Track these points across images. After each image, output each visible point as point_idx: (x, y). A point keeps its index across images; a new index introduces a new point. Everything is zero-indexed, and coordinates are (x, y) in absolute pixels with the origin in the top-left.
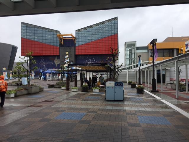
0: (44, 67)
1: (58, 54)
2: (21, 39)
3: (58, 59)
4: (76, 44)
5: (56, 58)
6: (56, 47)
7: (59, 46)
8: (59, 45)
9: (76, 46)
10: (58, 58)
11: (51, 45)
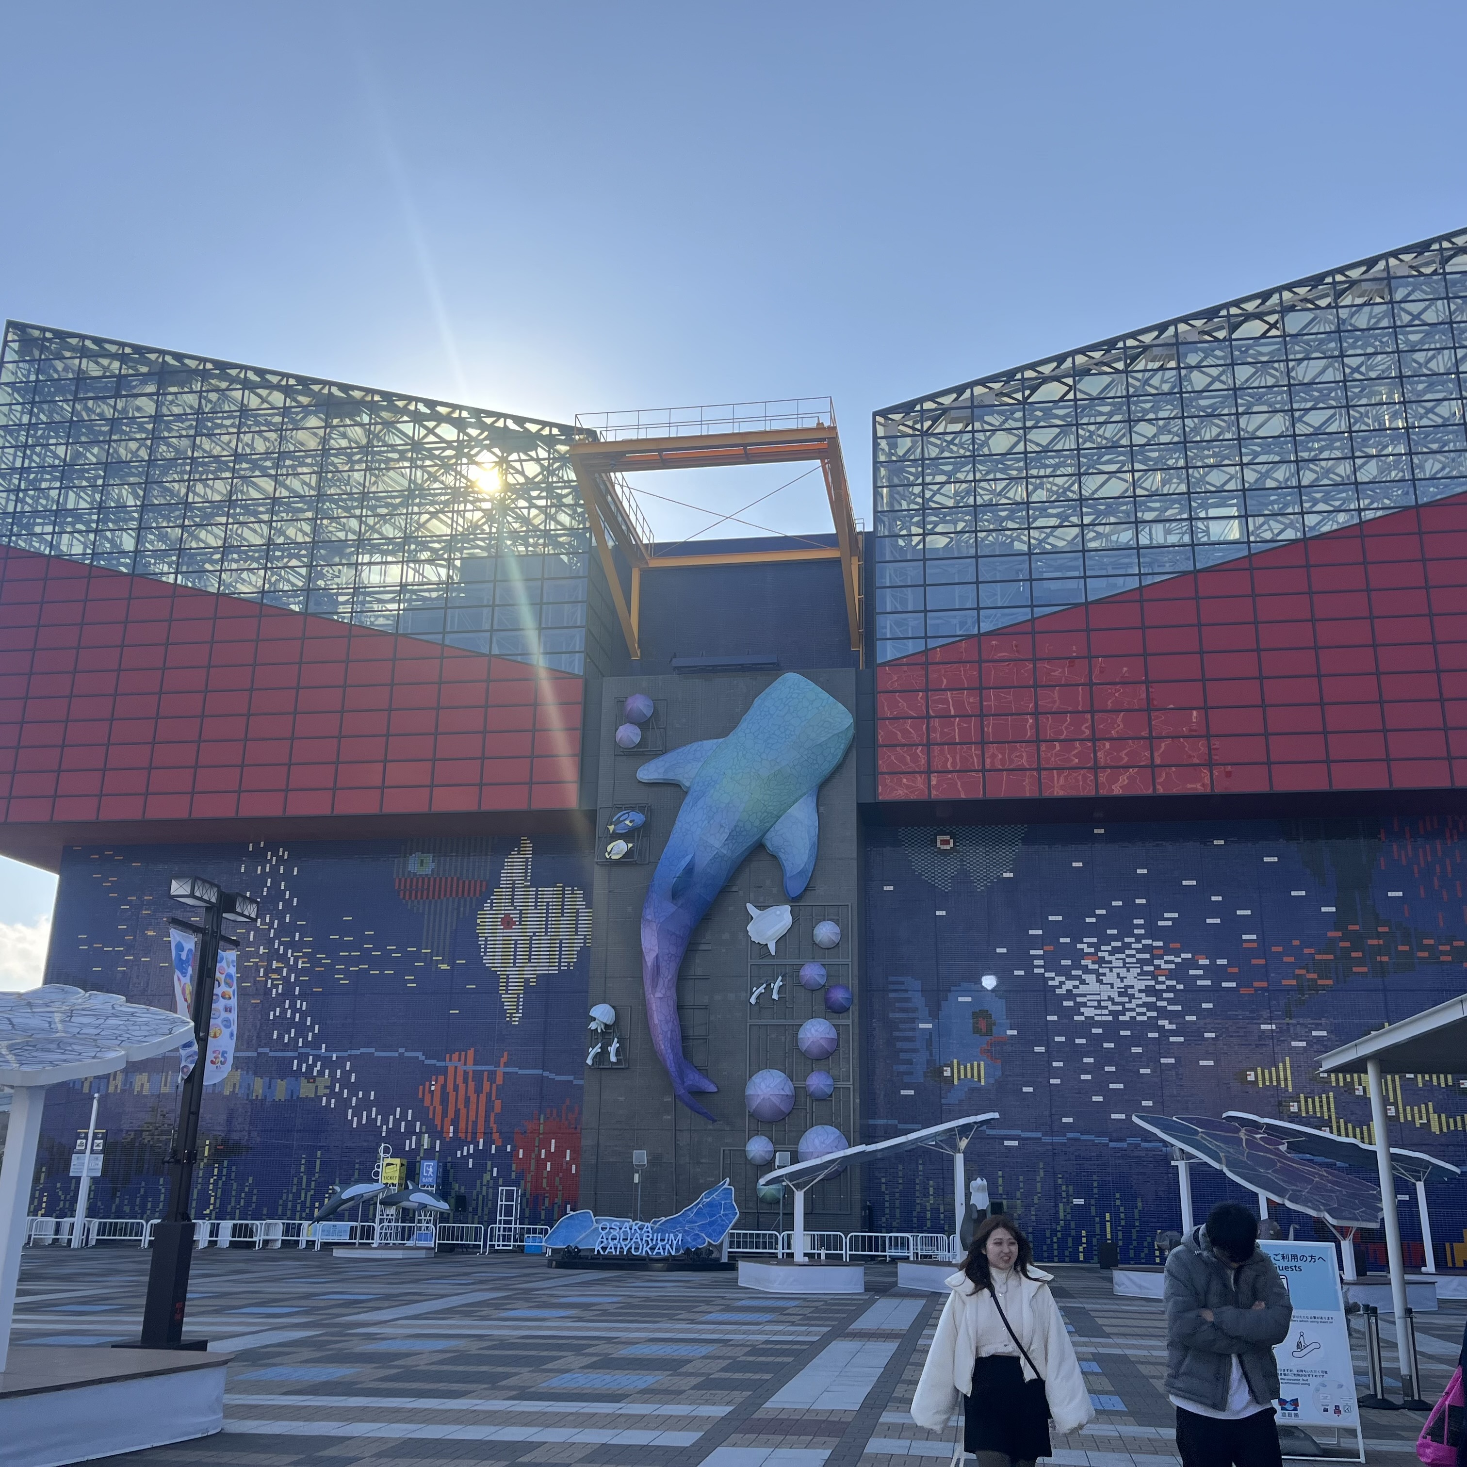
0: (284, 1024)
1: (566, 800)
3: (548, 893)
4: (886, 625)
5: (515, 869)
7: (574, 664)
9: (887, 652)
10: (536, 882)
11: (441, 653)
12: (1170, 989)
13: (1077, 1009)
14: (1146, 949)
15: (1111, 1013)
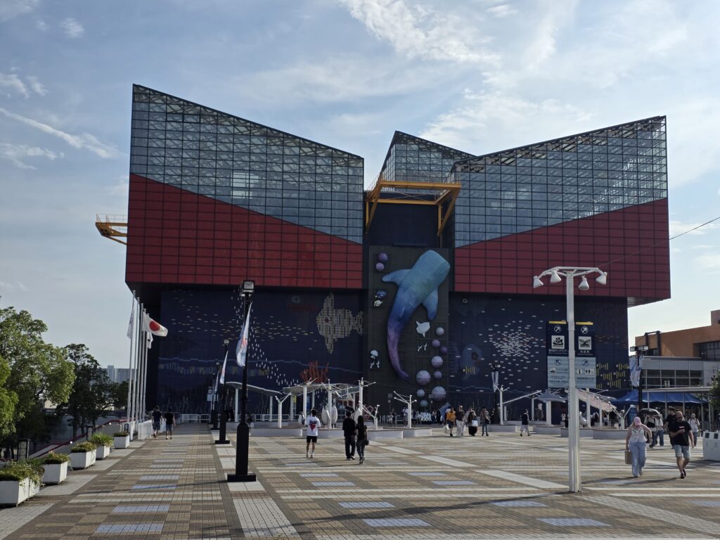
1: (359, 285)
2: (131, 182)
4: (457, 235)
5: (328, 302)
6: (348, 243)
7: (359, 240)
8: (360, 231)
9: (458, 244)
11: (315, 233)
12: (527, 347)
13: (501, 353)
14: (522, 335)
15: (511, 354)
